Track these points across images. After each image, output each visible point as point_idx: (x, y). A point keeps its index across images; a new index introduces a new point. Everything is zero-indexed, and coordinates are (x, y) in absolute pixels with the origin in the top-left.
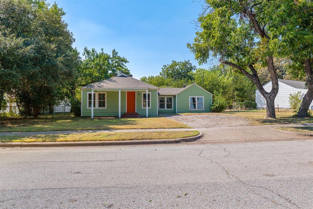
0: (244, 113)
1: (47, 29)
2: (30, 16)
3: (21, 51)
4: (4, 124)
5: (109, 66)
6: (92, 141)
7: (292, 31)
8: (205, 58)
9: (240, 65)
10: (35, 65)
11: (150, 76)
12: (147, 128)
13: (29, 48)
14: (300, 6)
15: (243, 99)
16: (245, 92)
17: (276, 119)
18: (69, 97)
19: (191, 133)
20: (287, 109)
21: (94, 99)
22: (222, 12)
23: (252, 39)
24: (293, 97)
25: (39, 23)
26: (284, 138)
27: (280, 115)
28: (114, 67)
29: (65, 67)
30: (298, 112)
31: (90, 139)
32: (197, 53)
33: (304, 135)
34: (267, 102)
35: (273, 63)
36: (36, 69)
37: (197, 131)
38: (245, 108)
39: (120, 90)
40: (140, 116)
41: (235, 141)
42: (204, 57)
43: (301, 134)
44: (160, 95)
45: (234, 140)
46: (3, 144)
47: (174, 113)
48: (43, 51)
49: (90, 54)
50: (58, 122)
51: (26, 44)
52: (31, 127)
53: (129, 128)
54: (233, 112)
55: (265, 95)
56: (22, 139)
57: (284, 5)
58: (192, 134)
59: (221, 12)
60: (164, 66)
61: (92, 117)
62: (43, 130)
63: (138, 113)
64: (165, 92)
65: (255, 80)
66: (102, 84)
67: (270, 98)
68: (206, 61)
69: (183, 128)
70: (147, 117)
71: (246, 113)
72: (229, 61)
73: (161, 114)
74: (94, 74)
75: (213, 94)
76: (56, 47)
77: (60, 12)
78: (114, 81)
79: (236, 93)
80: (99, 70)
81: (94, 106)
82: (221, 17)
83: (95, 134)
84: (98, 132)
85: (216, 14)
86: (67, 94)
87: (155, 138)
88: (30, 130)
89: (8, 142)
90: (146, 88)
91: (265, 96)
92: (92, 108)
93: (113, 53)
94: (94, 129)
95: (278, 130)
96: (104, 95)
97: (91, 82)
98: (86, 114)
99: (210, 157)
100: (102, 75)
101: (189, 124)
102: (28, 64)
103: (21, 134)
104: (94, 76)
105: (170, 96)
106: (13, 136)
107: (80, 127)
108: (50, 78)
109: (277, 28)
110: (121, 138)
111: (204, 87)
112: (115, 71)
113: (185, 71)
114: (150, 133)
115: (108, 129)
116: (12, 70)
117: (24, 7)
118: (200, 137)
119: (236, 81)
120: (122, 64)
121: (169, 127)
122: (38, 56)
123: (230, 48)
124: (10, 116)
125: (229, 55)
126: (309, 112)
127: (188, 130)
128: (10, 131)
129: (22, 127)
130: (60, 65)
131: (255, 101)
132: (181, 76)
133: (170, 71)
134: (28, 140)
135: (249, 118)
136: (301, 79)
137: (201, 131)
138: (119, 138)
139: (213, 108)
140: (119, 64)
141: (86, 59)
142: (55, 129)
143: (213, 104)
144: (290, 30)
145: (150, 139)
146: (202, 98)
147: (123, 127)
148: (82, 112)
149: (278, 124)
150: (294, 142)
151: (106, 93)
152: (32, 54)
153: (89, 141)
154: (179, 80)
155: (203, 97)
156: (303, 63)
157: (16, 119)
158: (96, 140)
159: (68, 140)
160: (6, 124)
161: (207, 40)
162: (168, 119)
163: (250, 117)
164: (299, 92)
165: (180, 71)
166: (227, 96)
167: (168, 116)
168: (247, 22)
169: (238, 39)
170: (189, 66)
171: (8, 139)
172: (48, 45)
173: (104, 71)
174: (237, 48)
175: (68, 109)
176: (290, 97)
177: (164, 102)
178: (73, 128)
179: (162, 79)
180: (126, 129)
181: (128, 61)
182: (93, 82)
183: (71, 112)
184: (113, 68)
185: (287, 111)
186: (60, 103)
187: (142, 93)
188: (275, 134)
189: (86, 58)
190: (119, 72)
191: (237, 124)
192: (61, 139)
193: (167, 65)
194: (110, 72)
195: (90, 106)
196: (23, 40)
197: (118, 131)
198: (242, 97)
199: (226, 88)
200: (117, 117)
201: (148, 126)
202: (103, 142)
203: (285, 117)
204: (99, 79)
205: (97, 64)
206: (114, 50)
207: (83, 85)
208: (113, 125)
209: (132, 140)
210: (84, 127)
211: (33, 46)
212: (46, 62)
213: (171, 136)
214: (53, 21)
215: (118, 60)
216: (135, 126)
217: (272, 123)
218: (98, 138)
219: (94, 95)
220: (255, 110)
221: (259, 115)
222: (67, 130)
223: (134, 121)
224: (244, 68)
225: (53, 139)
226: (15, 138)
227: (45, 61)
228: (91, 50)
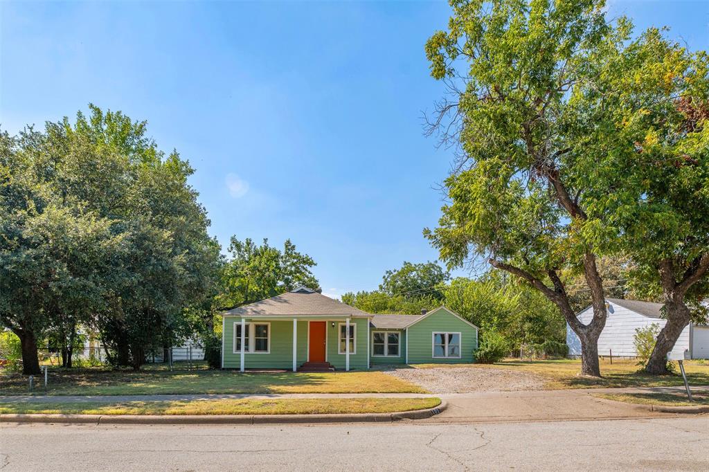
0: (541, 365)
1: (156, 201)
2: (124, 177)
3: (105, 244)
4: (75, 380)
5: (278, 272)
6: (231, 414)
7: (629, 205)
8: (459, 257)
9: (529, 270)
10: (132, 270)
11: (361, 292)
12: (343, 390)
13: (120, 237)
14: (647, 155)
15: (542, 337)
16: (545, 323)
17: (601, 377)
18: (200, 331)
19: (423, 402)
20: (630, 359)
21: (247, 335)
22: (492, 168)
23: (555, 219)
24: (641, 335)
25: (142, 190)
26: (609, 415)
27: (613, 370)
28: (287, 274)
29: (188, 274)
30: (646, 363)
31: (228, 411)
32: (442, 247)
33: (649, 410)
34: (583, 343)
35: (594, 268)
36: (133, 278)
37: (436, 399)
38: (546, 355)
39: (295, 318)
40: (333, 369)
41: (509, 418)
42: (457, 256)
43: (644, 408)
44: (375, 329)
45: (506, 418)
46: (65, 417)
47: (402, 364)
48: (147, 243)
49: (242, 249)
50: (175, 378)
51: (116, 230)
52: (122, 387)
53: (306, 391)
54: (521, 362)
55: (579, 329)
56: (101, 408)
57: (614, 152)
58: (426, 404)
59: (488, 168)
60: (387, 272)
61: (242, 370)
62: (144, 393)
63: (331, 364)
64: (385, 323)
65: (559, 300)
66: (261, 307)
67: (588, 335)
68: (462, 263)
69: (411, 392)
70: (348, 372)
71: (546, 365)
72: (508, 263)
73: (375, 365)
74: (250, 286)
75: (480, 327)
76: (171, 236)
77: (184, 169)
78: (286, 301)
79: (527, 325)
80: (260, 279)
81: (247, 349)
82: (489, 177)
83: (239, 401)
84: (246, 399)
85: (480, 170)
86: (197, 327)
87: (352, 411)
88: (119, 392)
89: (75, 413)
90: (346, 315)
91: (578, 333)
92: (243, 352)
93: (286, 246)
94: (239, 391)
95: (598, 399)
96: (266, 327)
97: (244, 303)
98: (232, 363)
99: (449, 449)
100: (264, 289)
101: (425, 386)
102: (118, 269)
103: (103, 400)
104: (249, 291)
105: (395, 330)
106: (85, 403)
107: (213, 389)
108: (159, 294)
109: (598, 198)
110: (287, 410)
111: (463, 313)
112: (290, 282)
113: (428, 282)
114: (344, 400)
115: (267, 393)
116: (87, 279)
117: (112, 161)
118: (440, 411)
119: (526, 302)
120: (304, 268)
121: (385, 391)
122: (138, 252)
123: (509, 238)
124: (89, 365)
125: (509, 252)
126: (670, 365)
127: (419, 397)
128: (82, 393)
129: (107, 387)
130: (180, 270)
131: (565, 343)
132: (421, 291)
133: (399, 282)
134: (113, 410)
135: (547, 375)
136: (654, 299)
137: (444, 398)
138: (282, 410)
139: (478, 354)
140: (298, 268)
141: (234, 259)
142: (167, 391)
143: (479, 347)
144: (624, 203)
145: (342, 412)
146: (458, 335)
147: (296, 388)
148: (223, 359)
149: (601, 387)
150: (627, 423)
151: (269, 324)
152: (127, 250)
153: (226, 414)
154: (416, 299)
155: (460, 333)
156: (657, 268)
157: (100, 372)
158: (239, 413)
159: (187, 411)
160: (79, 380)
161: (461, 221)
162: (387, 374)
163: (551, 373)
164: (653, 325)
165: (419, 281)
166: (508, 332)
167: (389, 369)
168: (545, 187)
169: (526, 220)
170: (436, 273)
171: (76, 408)
172: (157, 230)
173: (268, 282)
174: (525, 238)
175: (198, 354)
176: (637, 335)
177: (383, 342)
178: (201, 390)
179: (383, 297)
180: (300, 393)
181: (315, 262)
182: (247, 302)
183: (205, 359)
184: (286, 276)
185: (629, 363)
186: (185, 343)
187: (340, 324)
188: (591, 407)
189: (234, 257)
190: (297, 283)
191: (520, 386)
192: (173, 410)
193: (392, 271)
194: (280, 283)
195: (239, 348)
196: (110, 222)
197: (283, 397)
198: (539, 333)
199: (506, 317)
200: (290, 370)
201: (344, 388)
202: (252, 416)
203: (620, 375)
204: (257, 298)
205: (255, 269)
206: (289, 242)
207: (228, 309)
208: (278, 385)
209: (309, 413)
210: (222, 388)
211: (128, 234)
212: (154, 265)
213: (384, 408)
214: (168, 187)
215: (295, 261)
216: (318, 388)
217: (589, 385)
218: (245, 408)
219: (247, 327)
220: (566, 360)
221: (569, 370)
222: (189, 393)
223: (321, 378)
224: (539, 277)
225: (159, 410)
226: (89, 407)
227: (152, 263)
228: (244, 242)
